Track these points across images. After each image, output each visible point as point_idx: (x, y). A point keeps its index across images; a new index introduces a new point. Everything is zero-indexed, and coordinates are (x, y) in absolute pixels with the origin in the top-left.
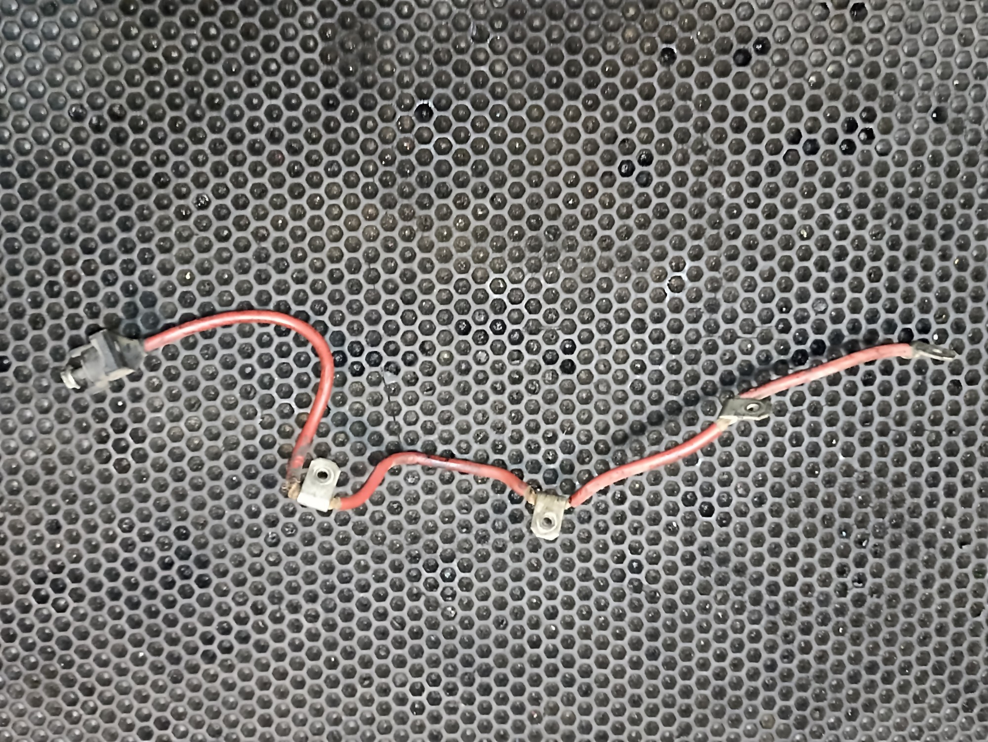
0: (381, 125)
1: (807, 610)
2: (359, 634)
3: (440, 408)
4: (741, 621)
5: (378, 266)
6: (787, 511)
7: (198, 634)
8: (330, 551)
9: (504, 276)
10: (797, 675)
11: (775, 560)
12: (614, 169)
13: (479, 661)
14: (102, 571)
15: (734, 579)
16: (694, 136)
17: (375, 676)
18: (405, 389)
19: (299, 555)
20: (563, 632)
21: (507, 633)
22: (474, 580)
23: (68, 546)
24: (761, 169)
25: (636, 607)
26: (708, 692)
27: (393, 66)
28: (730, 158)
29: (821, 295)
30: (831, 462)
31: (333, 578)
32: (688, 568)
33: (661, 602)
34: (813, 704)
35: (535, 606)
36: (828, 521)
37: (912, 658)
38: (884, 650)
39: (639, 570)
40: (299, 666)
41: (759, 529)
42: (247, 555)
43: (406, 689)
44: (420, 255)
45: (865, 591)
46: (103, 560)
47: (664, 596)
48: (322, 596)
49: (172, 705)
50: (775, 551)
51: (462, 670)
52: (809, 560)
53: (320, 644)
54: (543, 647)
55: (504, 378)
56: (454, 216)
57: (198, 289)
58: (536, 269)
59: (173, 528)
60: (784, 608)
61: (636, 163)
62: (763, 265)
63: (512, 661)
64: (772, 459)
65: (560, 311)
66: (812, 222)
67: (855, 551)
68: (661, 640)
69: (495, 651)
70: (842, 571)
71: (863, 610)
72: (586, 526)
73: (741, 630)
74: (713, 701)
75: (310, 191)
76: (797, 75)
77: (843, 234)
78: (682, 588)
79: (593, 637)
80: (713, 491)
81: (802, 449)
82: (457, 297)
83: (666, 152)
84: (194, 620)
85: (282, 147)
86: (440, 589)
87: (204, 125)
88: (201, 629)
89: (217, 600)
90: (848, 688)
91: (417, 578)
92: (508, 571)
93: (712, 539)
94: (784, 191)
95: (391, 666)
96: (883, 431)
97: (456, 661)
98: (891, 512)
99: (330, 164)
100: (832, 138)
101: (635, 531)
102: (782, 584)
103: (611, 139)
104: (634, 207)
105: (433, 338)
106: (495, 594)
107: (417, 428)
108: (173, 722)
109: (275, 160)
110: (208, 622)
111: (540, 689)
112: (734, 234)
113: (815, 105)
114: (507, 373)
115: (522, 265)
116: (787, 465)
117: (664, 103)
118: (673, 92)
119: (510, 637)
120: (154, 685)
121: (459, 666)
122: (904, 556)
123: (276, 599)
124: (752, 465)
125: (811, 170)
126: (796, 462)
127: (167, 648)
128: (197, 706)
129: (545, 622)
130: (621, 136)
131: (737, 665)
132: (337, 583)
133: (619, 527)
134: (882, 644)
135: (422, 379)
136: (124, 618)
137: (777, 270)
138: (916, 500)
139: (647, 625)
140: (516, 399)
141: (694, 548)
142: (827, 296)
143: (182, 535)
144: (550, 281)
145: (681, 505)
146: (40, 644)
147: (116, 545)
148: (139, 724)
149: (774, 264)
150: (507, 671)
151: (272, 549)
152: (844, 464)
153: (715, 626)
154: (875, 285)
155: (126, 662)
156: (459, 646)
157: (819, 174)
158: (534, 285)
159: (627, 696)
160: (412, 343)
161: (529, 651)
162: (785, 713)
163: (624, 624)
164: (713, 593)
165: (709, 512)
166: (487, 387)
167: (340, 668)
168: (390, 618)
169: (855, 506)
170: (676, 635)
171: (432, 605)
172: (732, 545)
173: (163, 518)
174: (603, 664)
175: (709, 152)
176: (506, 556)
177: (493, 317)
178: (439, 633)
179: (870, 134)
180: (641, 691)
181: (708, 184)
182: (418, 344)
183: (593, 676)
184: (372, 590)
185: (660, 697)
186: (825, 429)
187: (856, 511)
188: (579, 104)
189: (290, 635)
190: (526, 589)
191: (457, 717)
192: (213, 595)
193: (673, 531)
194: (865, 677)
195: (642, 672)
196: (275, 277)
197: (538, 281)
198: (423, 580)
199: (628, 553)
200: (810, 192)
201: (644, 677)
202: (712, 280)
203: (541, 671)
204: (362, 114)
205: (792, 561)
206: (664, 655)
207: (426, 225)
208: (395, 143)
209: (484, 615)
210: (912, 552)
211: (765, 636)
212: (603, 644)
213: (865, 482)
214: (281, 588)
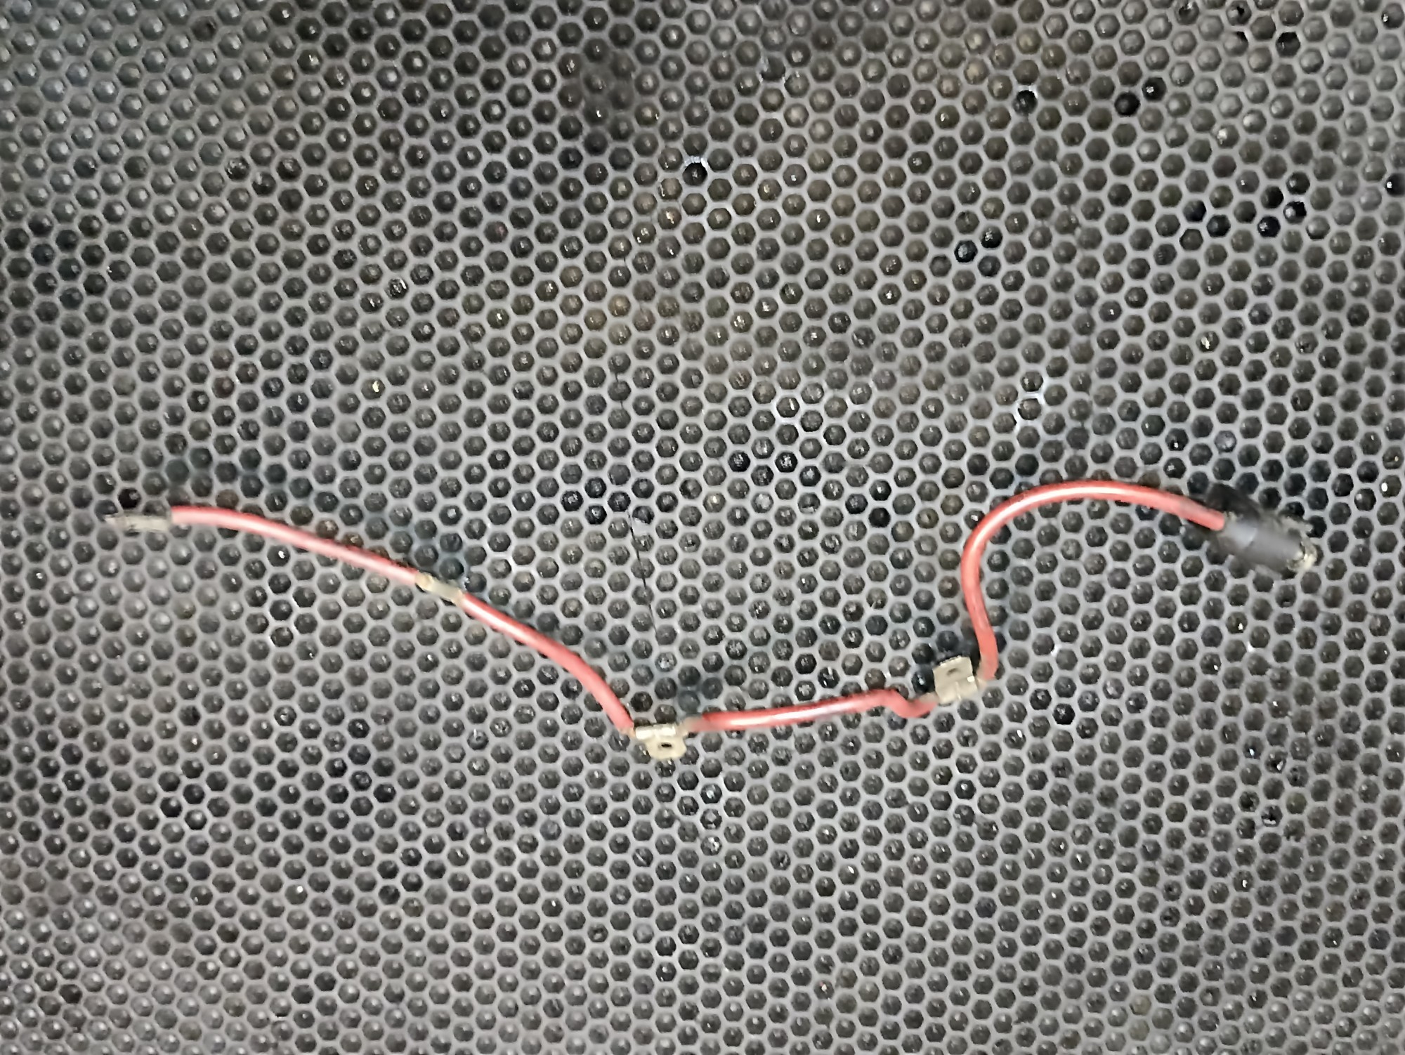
0: (637, 188)
1: (1198, 854)
2: (590, 869)
3: (705, 569)
4: (1108, 868)
5: (628, 378)
6: (1174, 719)
7: (376, 864)
8: (554, 758)
9: (796, 394)
10: (1183, 942)
11: (1156, 785)
12: (949, 252)
13: (750, 911)
14: (252, 776)
15: (1099, 809)
16: (1059, 208)
17: (610, 928)
18: (659, 542)
19: (513, 761)
20: (864, 876)
21: (789, 874)
22: (746, 802)
23: (208, 742)
24: (1149, 255)
25: (965, 844)
26: (1060, 963)
27: (655, 111)
28: (1108, 239)
29: (1227, 427)
30: (1236, 653)
31: (558, 794)
32: (1037, 793)
33: (999, 838)
34: (1204, 983)
35: (827, 839)
36: (1229, 735)
37: (1342, 925)
38: (1304, 912)
39: (970, 793)
40: (509, 911)
41: (1135, 743)
42: (444, 760)
43: (652, 947)
44: (684, 364)
45: (1280, 831)
46: (253, 763)
47: (1003, 831)
48: (542, 817)
49: (339, 958)
50: (1156, 773)
51: (726, 922)
52: (1203, 786)
53: (537, 882)
54: (837, 895)
55: (793, 531)
56: (731, 312)
57: (389, 405)
58: (838, 384)
59: (347, 721)
60: (1166, 852)
61: (979, 245)
62: (1148, 385)
63: (795, 912)
64: (1155, 648)
65: (871, 442)
66: (1218, 328)
67: (1266, 777)
68: (997, 889)
69: (772, 898)
70: (1247, 804)
71: (1276, 857)
72: (899, 733)
73: (1108, 880)
74: (1066, 975)
75: (539, 277)
76: (1200, 129)
77: (1259, 344)
78: (1027, 820)
79: (906, 883)
80: (1074, 688)
81: (1197, 636)
82: (732, 421)
83: (1019, 229)
84: (371, 846)
85: (504, 218)
86: (700, 813)
87: (402, 187)
88: (380, 857)
89: (402, 818)
90: (1253, 963)
91: (670, 797)
92: (792, 792)
93: (1071, 755)
94: (1180, 284)
95: (632, 915)
96: (1309, 613)
97: (720, 910)
98: (1317, 724)
99: (568, 240)
100: (1247, 214)
101: (965, 742)
102: (1164, 818)
103: (946, 211)
104: (975, 303)
105: (699, 476)
106: (773, 821)
107: (675, 595)
108: (340, 980)
109: (495, 235)
110: (390, 848)
111: (832, 952)
112: (1110, 341)
113: (1225, 169)
114: (796, 525)
115: (822, 380)
116: (1175, 657)
117: (1019, 163)
118: (1031, 149)
119: (792, 880)
120: (317, 932)
121: (723, 916)
122: (1334, 784)
123: (481, 820)
124: (1127, 656)
125: (1217, 257)
126: (1188, 652)
127: (335, 882)
128: (372, 960)
129: (840, 861)
130: (960, 208)
131: (1101, 927)
132: (562, 800)
133: (944, 736)
134: (1300, 904)
135: (683, 530)
136: (279, 841)
137: (1168, 391)
138: (1352, 709)
139: (979, 869)
140: (808, 560)
141: (1046, 767)
142: (1236, 428)
143: (359, 731)
144: (858, 400)
145: (1029, 707)
146: (168, 871)
147: (271, 743)
148: (295, 982)
149: (1164, 383)
150: (788, 926)
151: (477, 753)
152: (1254, 657)
153: (1072, 873)
154: (1302, 414)
155: (280, 899)
156: (723, 891)
157: (1228, 262)
158: (836, 405)
159: (950, 965)
160: (671, 481)
161: (818, 899)
162: (1165, 995)
163: (948, 867)
164: (1070, 829)
165: (1067, 718)
166: (770, 543)
167: (563, 915)
168: (632, 850)
169: (1267, 715)
170: (1018, 884)
171: (689, 834)
172: (1097, 763)
173: (333, 708)
174: (917, 919)
175: (1078, 231)
176: (789, 771)
177: (779, 448)
178: (697, 872)
179: (1300, 210)
180: (969, 959)
181: (1076, 275)
182: (678, 484)
183: (904, 936)
184: (608, 812)
185: (995, 967)
186: (1229, 610)
187: (1270, 722)
188: (903, 164)
189: (498, 869)
190: (816, 816)
191: (718, 987)
192: (398, 812)
193: (1017, 743)
194: (1277, 949)
195: (970, 933)
196: (491, 390)
197: (842, 401)
198: (677, 799)
199: (955, 771)
200: (1215, 286)
201: (973, 939)
202: (1079, 404)
203: (833, 927)
204: (612, 174)
205: (1180, 787)
206: (1001, 910)
207: (694, 324)
208: (655, 214)
209: (758, 849)
210: (1346, 779)
211: (1141, 889)
212: (918, 894)
213: (1282, 682)
214: (488, 805)
